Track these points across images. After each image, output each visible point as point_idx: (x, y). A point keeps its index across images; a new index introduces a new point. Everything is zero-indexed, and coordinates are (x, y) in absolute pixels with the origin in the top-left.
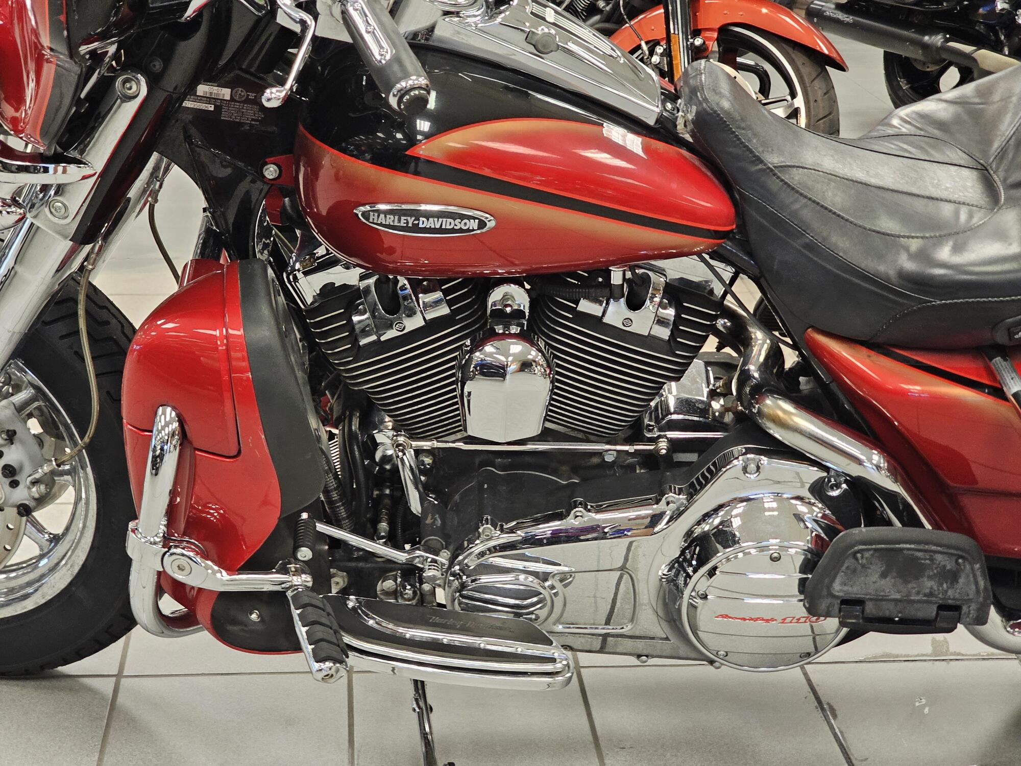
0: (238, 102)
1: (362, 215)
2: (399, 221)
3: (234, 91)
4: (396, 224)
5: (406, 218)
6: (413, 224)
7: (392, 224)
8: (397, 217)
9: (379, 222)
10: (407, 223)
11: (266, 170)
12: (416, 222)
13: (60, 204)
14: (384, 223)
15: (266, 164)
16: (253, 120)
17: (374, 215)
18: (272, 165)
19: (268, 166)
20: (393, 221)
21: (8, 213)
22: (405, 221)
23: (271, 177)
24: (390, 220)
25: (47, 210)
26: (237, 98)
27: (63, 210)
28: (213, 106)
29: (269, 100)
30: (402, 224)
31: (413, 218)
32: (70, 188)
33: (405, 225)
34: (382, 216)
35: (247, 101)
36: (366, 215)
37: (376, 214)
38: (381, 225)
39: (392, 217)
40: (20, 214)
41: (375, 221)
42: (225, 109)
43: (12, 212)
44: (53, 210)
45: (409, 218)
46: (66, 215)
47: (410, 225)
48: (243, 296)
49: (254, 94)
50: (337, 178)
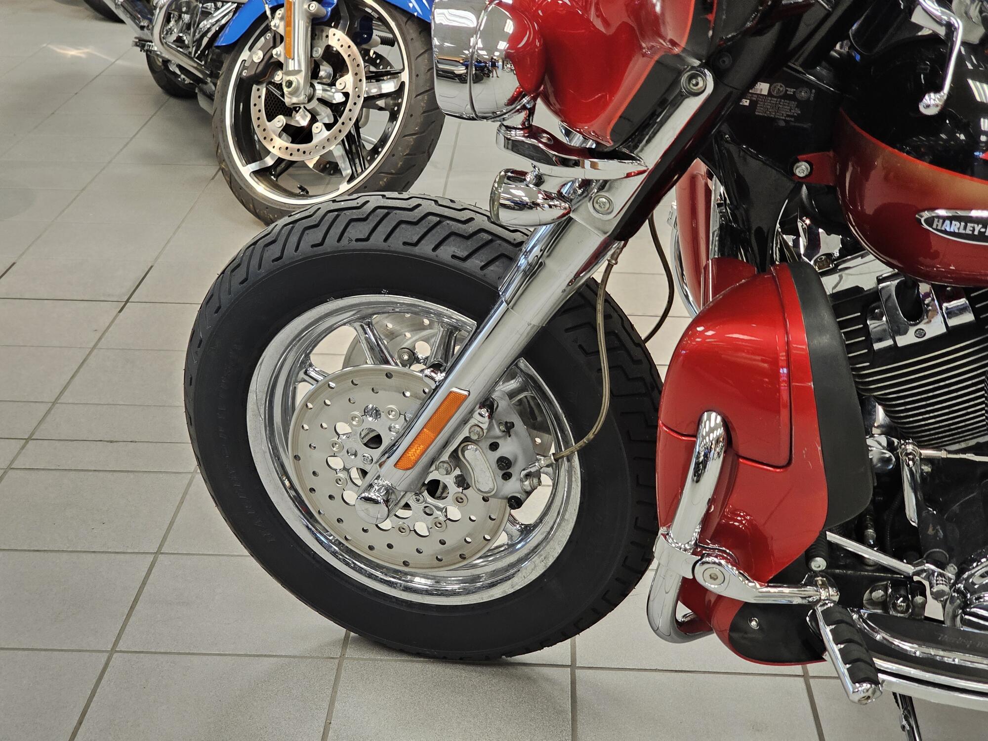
0: (775, 97)
1: (926, 221)
2: (965, 228)
3: (773, 86)
4: (962, 231)
5: (972, 225)
6: (979, 232)
7: (957, 231)
8: (963, 224)
9: (943, 229)
10: (974, 230)
11: (797, 168)
12: (983, 230)
13: (604, 200)
14: (948, 229)
15: (798, 161)
16: (788, 116)
17: (938, 221)
18: (804, 163)
19: (800, 164)
20: (959, 229)
21: (550, 206)
22: (972, 229)
23: (802, 175)
24: (955, 227)
25: (590, 205)
26: (774, 93)
27: (608, 205)
28: (748, 101)
29: (928, 106)
30: (968, 232)
31: (980, 226)
32: (616, 185)
33: (971, 232)
34: (947, 222)
35: (786, 96)
36: (929, 221)
37: (941, 221)
38: (945, 232)
39: (958, 224)
40: (565, 208)
41: (939, 228)
42: (760, 104)
43: (556, 206)
44: (597, 206)
45: (976, 226)
46: (609, 211)
47: (976, 233)
48: (803, 303)
49: (793, 90)
50: (886, 178)
